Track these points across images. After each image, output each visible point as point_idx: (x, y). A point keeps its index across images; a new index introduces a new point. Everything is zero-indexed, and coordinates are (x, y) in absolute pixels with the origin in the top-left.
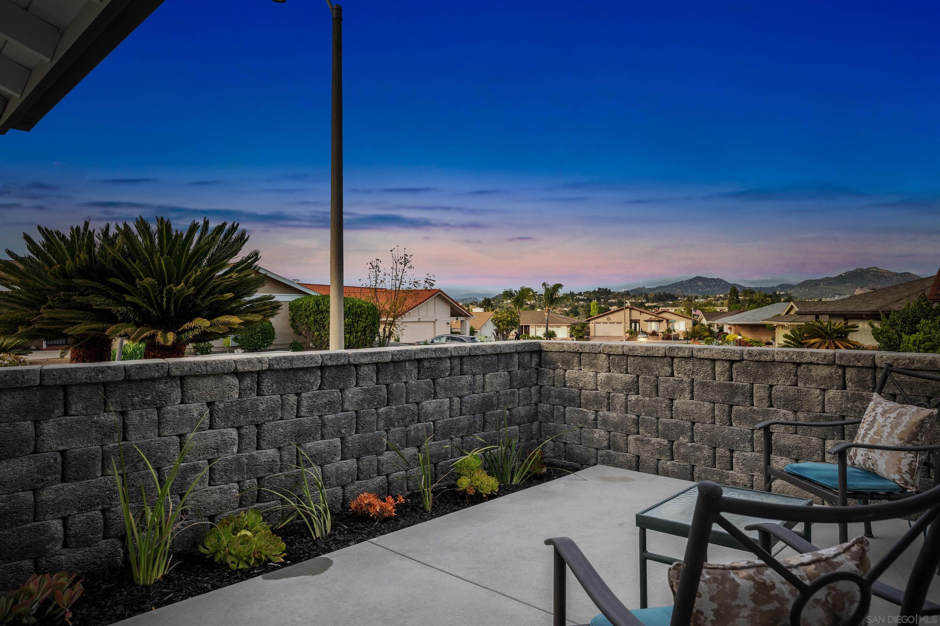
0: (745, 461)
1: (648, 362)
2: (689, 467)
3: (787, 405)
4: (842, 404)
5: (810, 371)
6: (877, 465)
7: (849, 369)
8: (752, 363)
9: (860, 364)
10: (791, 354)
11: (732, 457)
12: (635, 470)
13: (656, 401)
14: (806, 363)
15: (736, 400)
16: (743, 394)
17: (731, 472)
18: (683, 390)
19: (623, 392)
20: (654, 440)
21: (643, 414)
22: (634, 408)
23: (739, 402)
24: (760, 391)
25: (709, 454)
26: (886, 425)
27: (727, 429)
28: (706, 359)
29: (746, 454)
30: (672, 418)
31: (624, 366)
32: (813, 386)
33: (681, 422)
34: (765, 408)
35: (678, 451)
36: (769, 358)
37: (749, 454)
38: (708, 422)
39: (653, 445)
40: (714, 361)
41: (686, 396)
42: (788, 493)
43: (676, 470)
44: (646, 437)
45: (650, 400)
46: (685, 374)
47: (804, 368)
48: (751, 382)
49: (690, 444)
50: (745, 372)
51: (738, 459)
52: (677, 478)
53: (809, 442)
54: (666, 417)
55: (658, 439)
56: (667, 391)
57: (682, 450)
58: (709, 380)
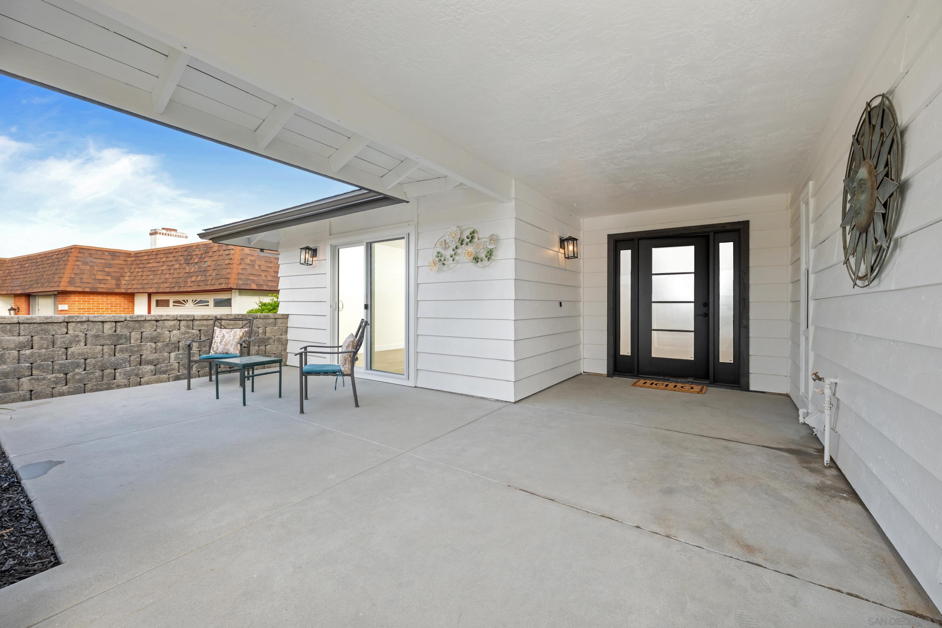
0: (125, 373)
1: (44, 326)
2: (83, 386)
3: (152, 340)
4: (180, 336)
5: (164, 323)
6: (230, 350)
7: (183, 321)
8: (131, 322)
9: (189, 319)
10: (156, 316)
11: (115, 373)
12: (29, 400)
13: (52, 351)
14: (164, 320)
15: (121, 342)
16: (126, 338)
17: (115, 381)
18: (79, 342)
19: (15, 350)
20: (49, 376)
21: (39, 361)
22: (29, 358)
23: (123, 343)
24: (135, 335)
25: (100, 375)
26: (230, 337)
27: (113, 359)
28: (98, 322)
29: (126, 369)
30: (66, 359)
31: (16, 331)
32: (166, 330)
33: (76, 360)
34: (139, 343)
35: (73, 378)
36: (143, 319)
37: (128, 369)
38: (99, 357)
39: (49, 379)
40: (103, 322)
41: (81, 344)
42: (152, 382)
43: (71, 391)
44: (42, 375)
45: (46, 351)
46: (80, 331)
47: (161, 322)
48: (131, 331)
49: (84, 372)
50: (127, 327)
51: (120, 373)
52: (73, 395)
53: (163, 355)
54: (62, 359)
55: (54, 375)
56: (64, 343)
57: (77, 377)
58: (100, 333)
